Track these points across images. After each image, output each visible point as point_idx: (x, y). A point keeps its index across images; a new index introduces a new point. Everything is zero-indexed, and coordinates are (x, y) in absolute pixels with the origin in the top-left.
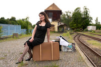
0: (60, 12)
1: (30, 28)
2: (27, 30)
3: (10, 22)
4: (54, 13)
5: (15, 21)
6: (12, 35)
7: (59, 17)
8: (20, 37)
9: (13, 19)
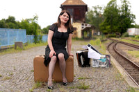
0: (85, 8)
1: (39, 34)
2: (35, 37)
3: (7, 24)
4: (75, 9)
5: (14, 22)
6: (13, 45)
7: (84, 15)
8: (25, 48)
9: (11, 20)
